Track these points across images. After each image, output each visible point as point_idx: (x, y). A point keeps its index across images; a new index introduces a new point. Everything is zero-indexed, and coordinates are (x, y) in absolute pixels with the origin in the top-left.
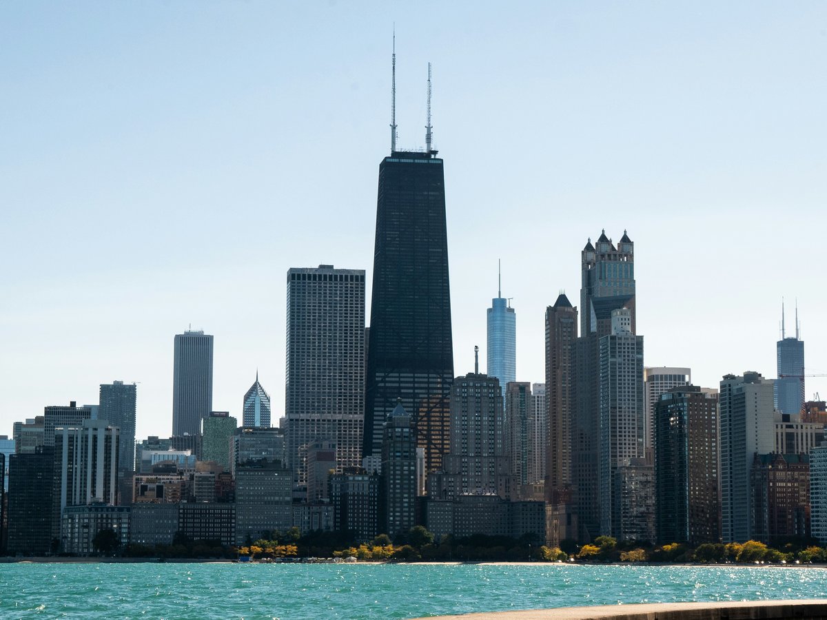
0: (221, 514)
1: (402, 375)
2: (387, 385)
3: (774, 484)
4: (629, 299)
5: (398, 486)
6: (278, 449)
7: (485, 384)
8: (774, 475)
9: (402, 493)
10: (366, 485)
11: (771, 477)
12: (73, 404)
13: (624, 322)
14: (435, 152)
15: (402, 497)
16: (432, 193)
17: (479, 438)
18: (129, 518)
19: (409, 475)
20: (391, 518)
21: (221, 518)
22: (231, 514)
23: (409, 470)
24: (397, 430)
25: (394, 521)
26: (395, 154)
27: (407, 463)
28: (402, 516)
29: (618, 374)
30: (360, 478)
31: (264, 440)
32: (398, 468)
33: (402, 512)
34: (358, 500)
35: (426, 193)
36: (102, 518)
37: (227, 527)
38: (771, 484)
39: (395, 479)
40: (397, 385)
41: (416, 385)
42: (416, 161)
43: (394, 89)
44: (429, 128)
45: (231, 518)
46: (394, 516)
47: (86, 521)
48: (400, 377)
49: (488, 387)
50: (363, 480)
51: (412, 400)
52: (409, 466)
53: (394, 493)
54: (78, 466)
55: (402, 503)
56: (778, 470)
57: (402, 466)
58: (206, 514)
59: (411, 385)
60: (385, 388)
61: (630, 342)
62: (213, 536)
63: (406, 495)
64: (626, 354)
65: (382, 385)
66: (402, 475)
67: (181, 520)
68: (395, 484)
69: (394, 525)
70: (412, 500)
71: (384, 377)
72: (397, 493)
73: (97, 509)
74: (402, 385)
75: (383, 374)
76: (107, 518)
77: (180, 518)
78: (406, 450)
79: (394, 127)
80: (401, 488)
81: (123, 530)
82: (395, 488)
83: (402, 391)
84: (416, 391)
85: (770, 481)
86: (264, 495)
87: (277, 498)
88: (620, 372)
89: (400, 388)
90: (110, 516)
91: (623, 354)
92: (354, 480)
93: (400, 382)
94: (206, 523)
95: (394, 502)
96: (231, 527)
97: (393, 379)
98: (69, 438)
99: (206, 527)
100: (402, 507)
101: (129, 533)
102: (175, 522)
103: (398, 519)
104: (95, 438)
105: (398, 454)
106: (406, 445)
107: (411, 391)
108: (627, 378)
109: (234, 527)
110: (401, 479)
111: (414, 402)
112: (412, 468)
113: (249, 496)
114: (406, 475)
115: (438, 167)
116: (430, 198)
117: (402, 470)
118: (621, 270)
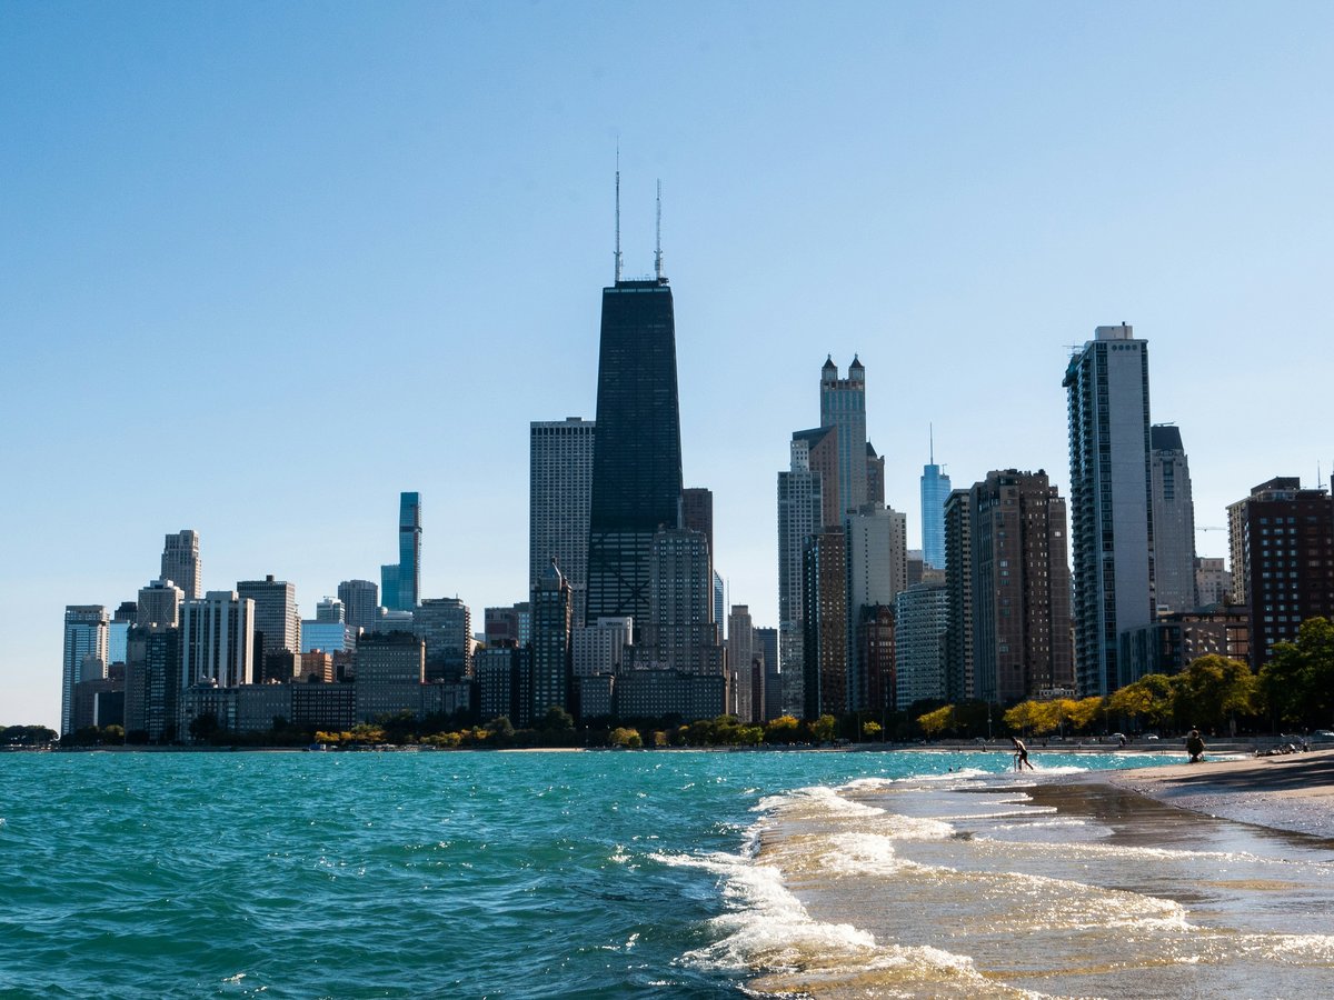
0: (340, 695)
1: (623, 535)
2: (605, 547)
3: (876, 643)
4: (827, 432)
5: (545, 660)
6: (457, 622)
7: (687, 541)
8: (877, 632)
9: (550, 668)
10: (508, 660)
11: (873, 634)
12: (270, 578)
13: (800, 456)
14: (664, 280)
15: (550, 674)
16: (659, 326)
17: (679, 604)
18: (237, 701)
19: (559, 647)
20: (537, 698)
21: (339, 700)
22: (351, 695)
23: (558, 641)
24: (544, 594)
25: (541, 700)
26: (619, 284)
27: (555, 633)
28: (550, 696)
29: (789, 518)
30: (501, 652)
31: (442, 611)
32: (544, 639)
33: (550, 690)
34: (498, 677)
35: (650, 326)
36: (207, 701)
37: (347, 711)
38: (872, 644)
39: (541, 652)
40: (617, 546)
41: (639, 546)
42: (640, 290)
43: (618, 212)
44: (658, 253)
45: (351, 700)
46: (541, 696)
47: (190, 704)
48: (619, 538)
49: (692, 544)
50: (504, 654)
51: (633, 563)
52: (559, 636)
53: (541, 668)
54: (201, 644)
55: (550, 679)
56: (881, 625)
57: (550, 636)
58: (322, 695)
59: (633, 546)
60: (603, 550)
61: (804, 479)
62: (331, 721)
63: (555, 671)
64: (800, 494)
65: (600, 547)
66: (550, 647)
67: (295, 703)
68: (541, 658)
69: (541, 706)
70: (562, 676)
71: (601, 538)
72: (544, 668)
73: (201, 692)
74: (622, 546)
75: (600, 535)
76: (213, 701)
77: (293, 700)
78: (554, 617)
79: (618, 255)
80: (549, 662)
81: (231, 715)
82: (541, 663)
83: (623, 553)
84: (639, 553)
85: (872, 639)
86: (390, 673)
87: (403, 676)
88: (793, 516)
89: (620, 550)
90: (215, 699)
91: (796, 494)
92: (493, 654)
93: (620, 543)
94: (322, 706)
95: (541, 679)
96: (351, 711)
97: (612, 540)
98: (191, 612)
99: (322, 711)
100: (550, 684)
101: (236, 718)
102: (289, 705)
103: (545, 698)
104: (218, 612)
105: (545, 623)
106: (555, 612)
107: (633, 553)
108: (801, 523)
109: (355, 710)
110: (550, 652)
111: (636, 566)
112: (562, 639)
113: (372, 674)
114: (555, 647)
115: (667, 296)
116: (656, 332)
117: (550, 641)
118: (847, 400)
